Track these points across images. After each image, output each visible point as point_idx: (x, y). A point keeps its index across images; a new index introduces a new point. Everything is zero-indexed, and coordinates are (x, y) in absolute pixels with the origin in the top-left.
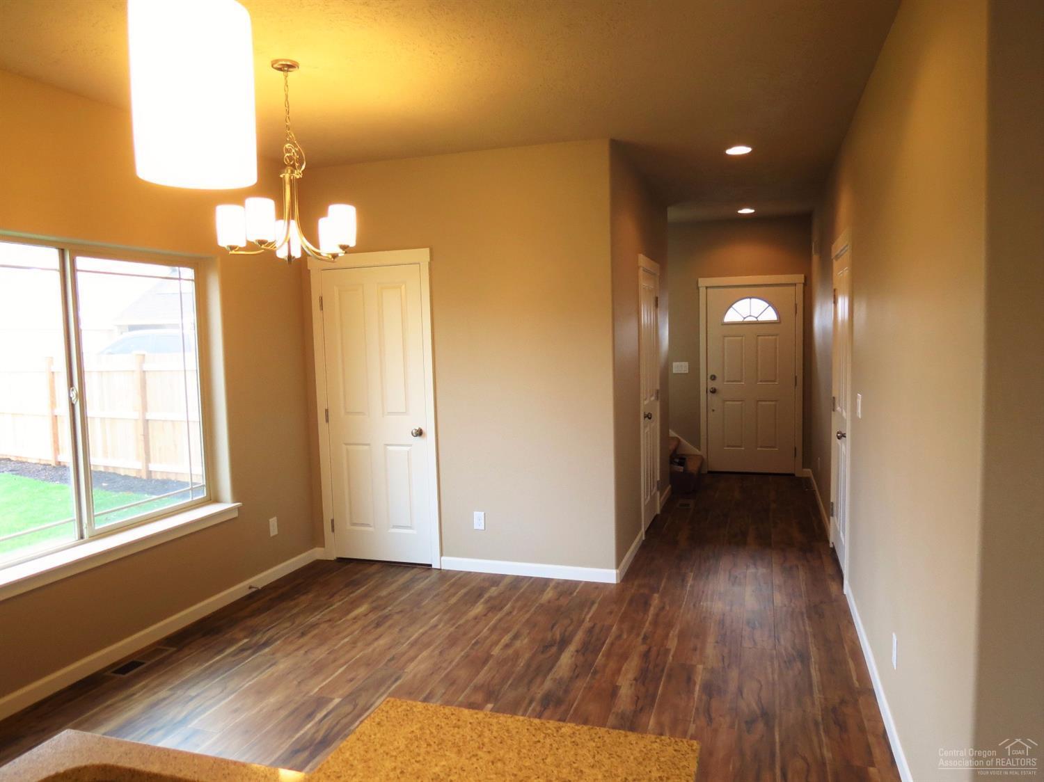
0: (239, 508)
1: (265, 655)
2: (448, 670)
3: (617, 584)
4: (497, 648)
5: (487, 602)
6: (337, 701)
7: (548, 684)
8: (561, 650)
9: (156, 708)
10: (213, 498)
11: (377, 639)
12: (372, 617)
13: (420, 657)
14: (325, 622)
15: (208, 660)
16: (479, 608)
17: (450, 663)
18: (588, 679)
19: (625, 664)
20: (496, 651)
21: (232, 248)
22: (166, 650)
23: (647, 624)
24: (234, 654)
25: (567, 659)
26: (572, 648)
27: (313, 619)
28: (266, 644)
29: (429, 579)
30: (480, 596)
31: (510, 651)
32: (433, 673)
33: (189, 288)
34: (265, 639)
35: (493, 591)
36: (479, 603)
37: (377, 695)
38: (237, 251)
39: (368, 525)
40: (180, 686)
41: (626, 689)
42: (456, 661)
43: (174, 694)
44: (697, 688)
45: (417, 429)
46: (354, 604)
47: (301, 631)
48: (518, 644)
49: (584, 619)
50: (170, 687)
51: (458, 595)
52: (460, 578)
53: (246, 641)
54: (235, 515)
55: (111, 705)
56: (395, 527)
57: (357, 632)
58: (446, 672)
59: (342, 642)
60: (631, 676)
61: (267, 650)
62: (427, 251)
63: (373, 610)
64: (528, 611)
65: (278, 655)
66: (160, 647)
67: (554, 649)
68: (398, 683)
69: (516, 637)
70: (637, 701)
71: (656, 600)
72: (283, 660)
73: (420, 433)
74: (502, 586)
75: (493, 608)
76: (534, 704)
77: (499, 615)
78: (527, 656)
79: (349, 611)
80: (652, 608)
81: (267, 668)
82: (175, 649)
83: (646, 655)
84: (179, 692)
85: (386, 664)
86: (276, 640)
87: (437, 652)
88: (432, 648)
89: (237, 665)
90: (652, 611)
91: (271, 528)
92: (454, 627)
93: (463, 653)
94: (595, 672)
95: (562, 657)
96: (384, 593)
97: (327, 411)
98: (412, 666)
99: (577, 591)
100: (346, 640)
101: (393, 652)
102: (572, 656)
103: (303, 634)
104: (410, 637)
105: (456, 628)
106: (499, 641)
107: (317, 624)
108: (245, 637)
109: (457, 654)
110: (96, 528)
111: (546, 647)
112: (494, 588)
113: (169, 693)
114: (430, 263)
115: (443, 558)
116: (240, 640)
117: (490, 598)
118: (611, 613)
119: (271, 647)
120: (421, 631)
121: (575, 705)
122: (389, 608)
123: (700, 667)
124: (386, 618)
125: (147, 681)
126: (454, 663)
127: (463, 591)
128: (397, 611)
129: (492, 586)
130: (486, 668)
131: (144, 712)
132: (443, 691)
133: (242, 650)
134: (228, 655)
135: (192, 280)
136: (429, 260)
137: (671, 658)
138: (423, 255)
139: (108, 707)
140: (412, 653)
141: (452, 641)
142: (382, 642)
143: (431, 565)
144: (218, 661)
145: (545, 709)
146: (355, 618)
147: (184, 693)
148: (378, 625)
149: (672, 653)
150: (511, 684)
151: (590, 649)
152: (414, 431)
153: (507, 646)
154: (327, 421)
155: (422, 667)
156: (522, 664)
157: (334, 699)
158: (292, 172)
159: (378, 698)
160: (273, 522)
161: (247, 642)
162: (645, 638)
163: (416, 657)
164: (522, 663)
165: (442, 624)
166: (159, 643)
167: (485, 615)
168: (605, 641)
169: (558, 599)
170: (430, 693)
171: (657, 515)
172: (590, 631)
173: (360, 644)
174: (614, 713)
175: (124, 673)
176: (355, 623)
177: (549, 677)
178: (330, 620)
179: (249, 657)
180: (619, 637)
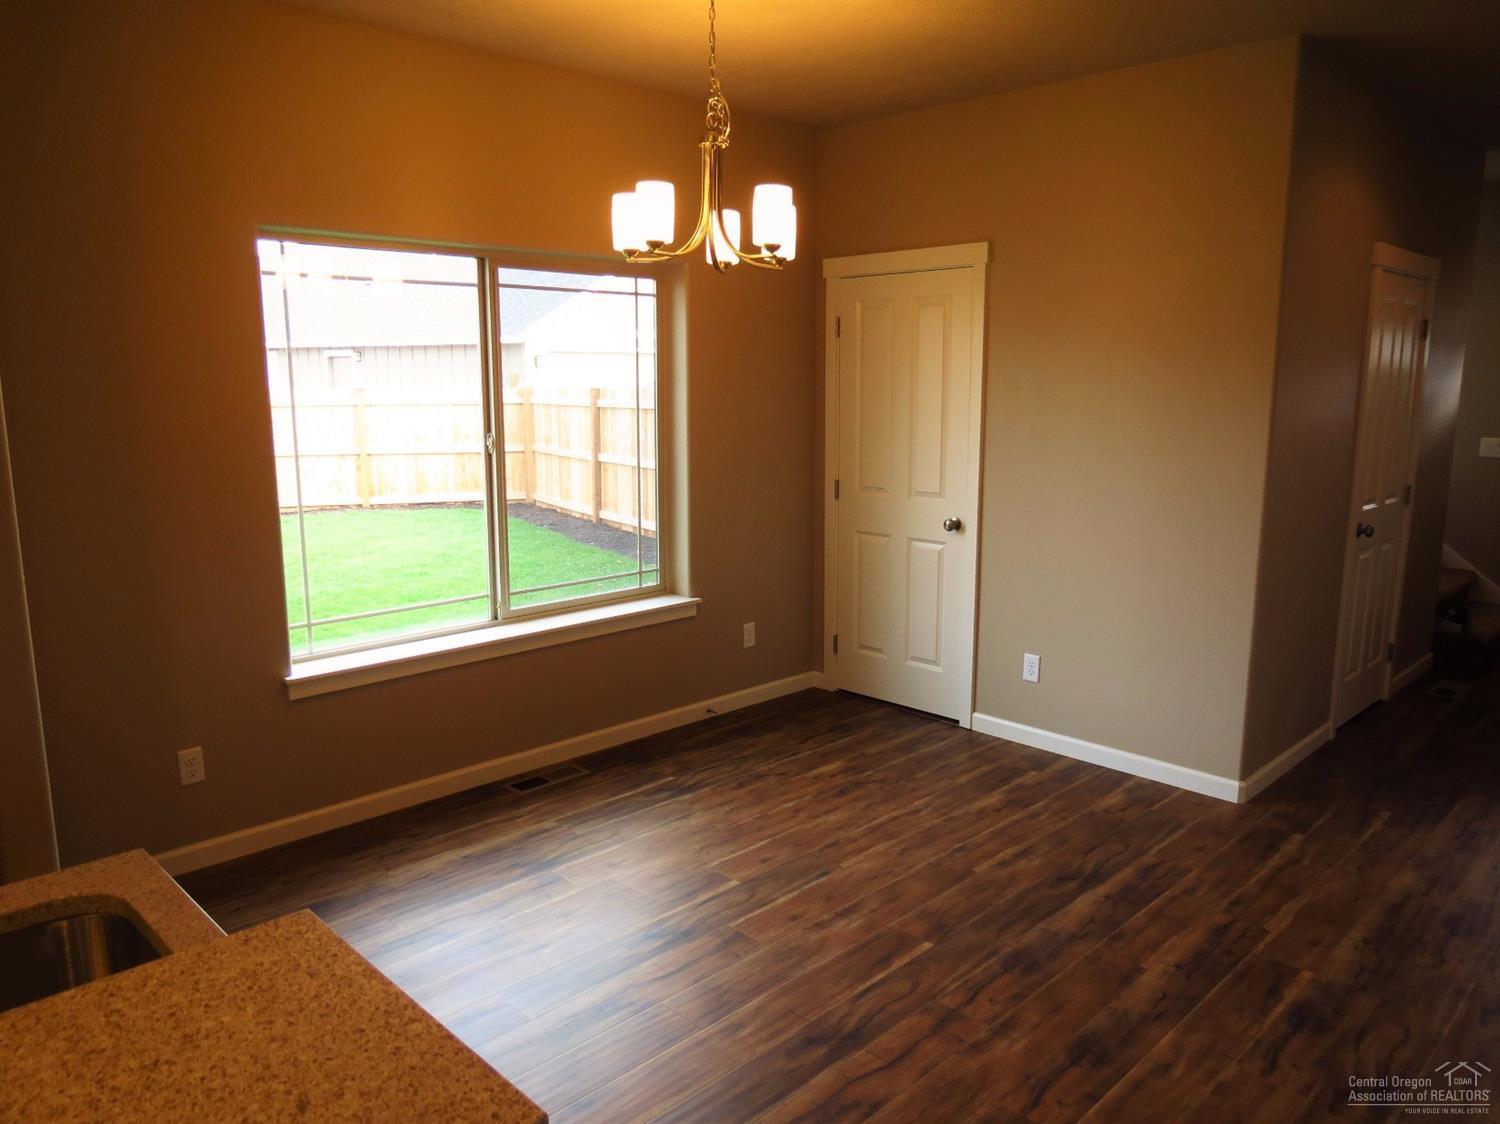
0: (698, 605)
1: (681, 803)
2: (899, 878)
3: (1238, 804)
4: (987, 863)
5: (1010, 791)
6: (733, 883)
7: (1032, 936)
8: (1082, 889)
9: (531, 840)
10: (667, 588)
11: (828, 812)
12: (841, 780)
13: (871, 850)
14: (776, 774)
15: (614, 795)
16: (993, 799)
17: (908, 869)
18: (1100, 944)
19: (1175, 937)
20: (982, 868)
21: (631, 253)
22: (580, 771)
23: (1253, 881)
24: (647, 793)
25: (1082, 905)
26: (1101, 890)
27: (763, 768)
28: (690, 789)
29: (947, 741)
30: (1006, 781)
31: (1004, 873)
32: (876, 877)
33: (649, 307)
34: (693, 781)
35: (1031, 777)
36: (997, 792)
37: (786, 890)
38: (638, 257)
39: (879, 650)
40: (567, 820)
41: (1153, 975)
42: (919, 867)
43: (560, 827)
44: (1280, 1009)
45: (954, 519)
46: (825, 758)
47: (740, 781)
48: (1022, 864)
49: (1148, 849)
50: (559, 818)
51: (975, 772)
52: (991, 748)
53: (671, 778)
54: (693, 612)
55: (492, 824)
56: (914, 658)
57: (807, 798)
58: (895, 880)
59: (785, 806)
60: (1172, 958)
61: (687, 796)
62: (984, 246)
63: (845, 771)
64: (1064, 819)
65: (696, 807)
66: (573, 766)
67: (1072, 885)
68: (824, 879)
69: (1024, 854)
70: (1161, 999)
71: (1292, 845)
72: (699, 814)
73: (956, 526)
74: (1048, 771)
75: (1014, 803)
76: (992, 961)
77: (1019, 815)
78: (1025, 885)
79: (813, 767)
80: (1277, 857)
81: (676, 820)
82: (588, 772)
83: (1219, 932)
84: (565, 827)
85: (821, 851)
86: (703, 787)
87: (897, 849)
88: (892, 842)
89: (644, 808)
90: (1275, 861)
91: (746, 637)
92: (943, 818)
93: (933, 859)
94: (1116, 938)
95: (1078, 899)
96: (872, 750)
97: (837, 482)
98: (853, 860)
99: (1162, 803)
100: (789, 805)
101: (841, 835)
102: (1095, 903)
103: (741, 786)
104: (875, 819)
105: (945, 821)
106: (996, 854)
107: (766, 775)
108: (672, 775)
109: (925, 857)
110: (512, 609)
111: (1062, 879)
112: (1033, 773)
113: (556, 824)
114: (988, 267)
115: (975, 714)
116: (667, 776)
117: (1020, 787)
118: (1200, 849)
119: (693, 794)
120: (893, 814)
121: (1053, 980)
122: (868, 773)
123: (1307, 975)
124: (858, 784)
125: (538, 804)
126: (912, 870)
127: (985, 769)
128: (875, 779)
129: (1034, 770)
130: (955, 888)
131: (517, 842)
132: (875, 907)
133: (661, 789)
134: (640, 793)
135: (653, 295)
136: (986, 260)
137: (1261, 946)
138: (976, 253)
139: (488, 825)
140: (863, 842)
141: (928, 838)
142: (832, 818)
143: (958, 722)
144: (627, 798)
145: (1006, 971)
146: (815, 778)
147: (571, 828)
148: (842, 793)
149: (1269, 939)
150: (974, 923)
151: (1129, 898)
152: (948, 523)
153: (1003, 864)
154: (837, 497)
155: (866, 865)
156: (1010, 897)
157: (730, 880)
158: (715, 139)
159: (784, 894)
160: (749, 629)
161: (671, 781)
162: (1236, 903)
163: (867, 848)
164: (1010, 894)
165: (929, 810)
166: (574, 761)
167: (998, 810)
168: (1163, 892)
169: (1123, 810)
170: (856, 904)
171: (1380, 702)
172: (1147, 870)
173: (802, 815)
174: (1110, 1008)
175: (522, 789)
176: (813, 783)
177: (1039, 927)
178: (783, 774)
179: (665, 800)
180: (1190, 891)
